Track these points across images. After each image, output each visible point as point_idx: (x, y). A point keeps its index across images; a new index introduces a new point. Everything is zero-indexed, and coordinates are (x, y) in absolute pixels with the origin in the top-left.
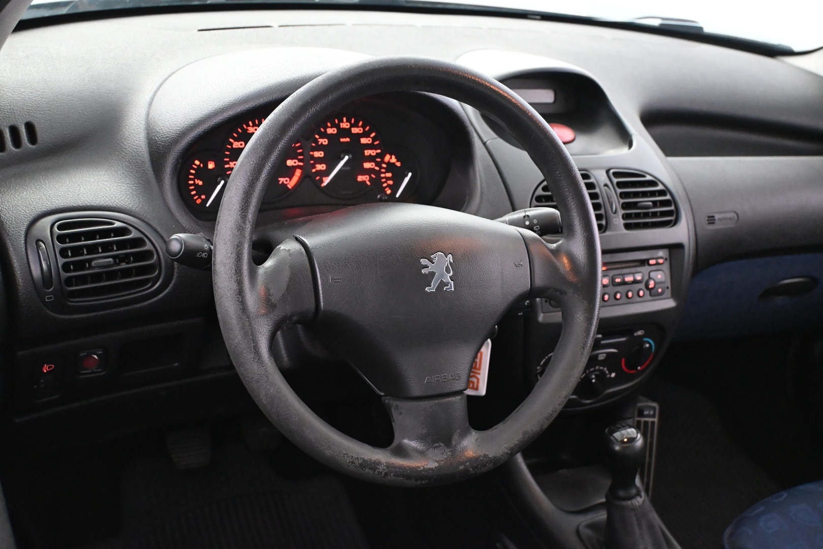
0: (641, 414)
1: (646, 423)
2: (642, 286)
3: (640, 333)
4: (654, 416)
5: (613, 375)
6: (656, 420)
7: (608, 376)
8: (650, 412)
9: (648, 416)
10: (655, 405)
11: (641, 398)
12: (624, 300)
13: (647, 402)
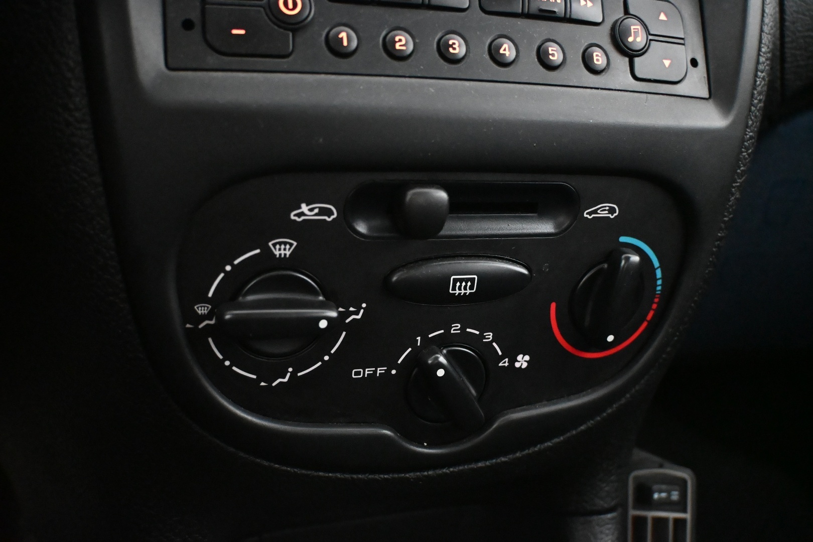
0: (644, 497)
1: (660, 523)
2: (602, 36)
3: (603, 211)
4: (681, 506)
5: (522, 361)
6: (688, 516)
7: (505, 363)
8: (669, 492)
9: (666, 505)
10: (684, 474)
11: (639, 454)
12: (530, 67)
13: (661, 466)
